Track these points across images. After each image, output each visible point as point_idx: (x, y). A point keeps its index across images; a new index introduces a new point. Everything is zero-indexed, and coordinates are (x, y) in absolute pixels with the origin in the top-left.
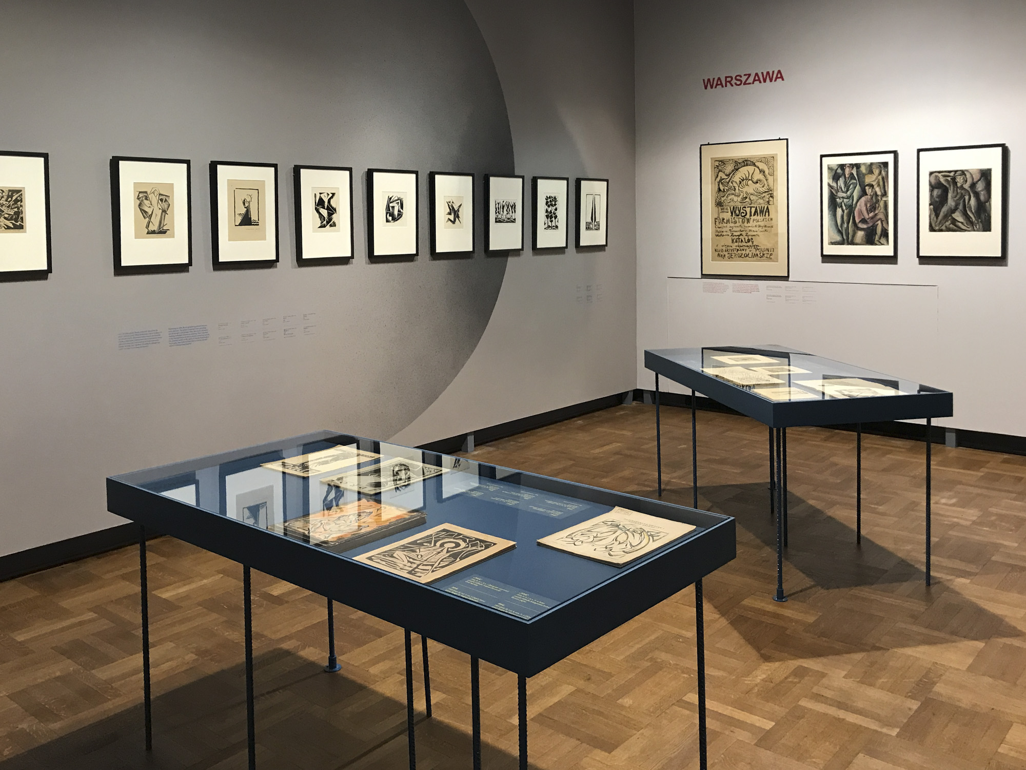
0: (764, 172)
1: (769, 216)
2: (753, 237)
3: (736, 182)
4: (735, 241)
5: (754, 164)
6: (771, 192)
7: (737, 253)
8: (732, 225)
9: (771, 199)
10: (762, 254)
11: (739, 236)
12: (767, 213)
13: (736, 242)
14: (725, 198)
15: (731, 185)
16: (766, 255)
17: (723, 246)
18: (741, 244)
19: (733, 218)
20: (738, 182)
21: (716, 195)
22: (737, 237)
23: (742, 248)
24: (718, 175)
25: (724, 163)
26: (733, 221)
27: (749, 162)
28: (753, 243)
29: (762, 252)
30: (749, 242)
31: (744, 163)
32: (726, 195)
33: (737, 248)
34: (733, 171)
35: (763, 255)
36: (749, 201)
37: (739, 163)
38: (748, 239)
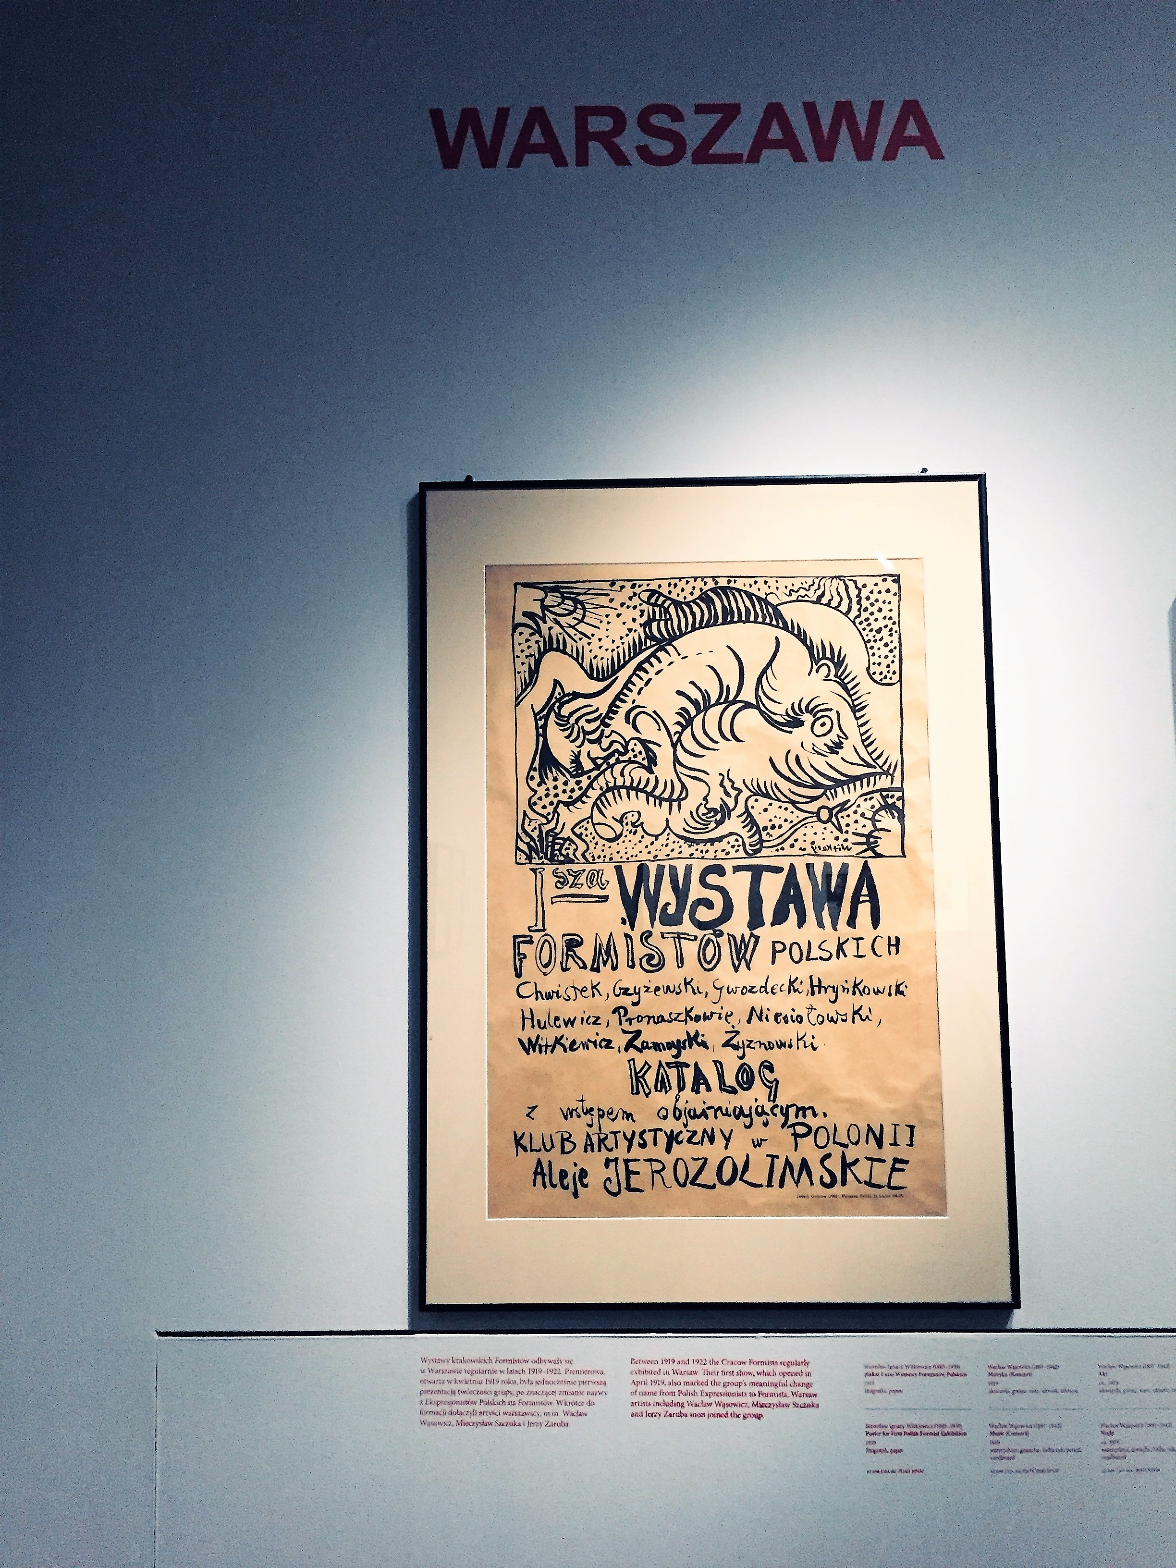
0: (839, 663)
1: (876, 921)
2: (775, 1056)
3: (656, 717)
5: (779, 615)
6: (884, 782)
7: (669, 1160)
8: (635, 978)
9: (887, 821)
10: (834, 1164)
11: (678, 1046)
12: (864, 909)
13: (662, 1084)
14: (583, 810)
16: (862, 1170)
17: (568, 1114)
18: (690, 1099)
19: (636, 935)
20: (671, 719)
21: (525, 794)
23: (698, 1125)
24: (534, 673)
25: (576, 601)
26: (640, 951)
27: (744, 603)
29: (836, 1151)
31: (709, 602)
32: (594, 794)
34: (636, 649)
35: (846, 1165)
36: (745, 833)
37: (677, 604)
38: (743, 1069)
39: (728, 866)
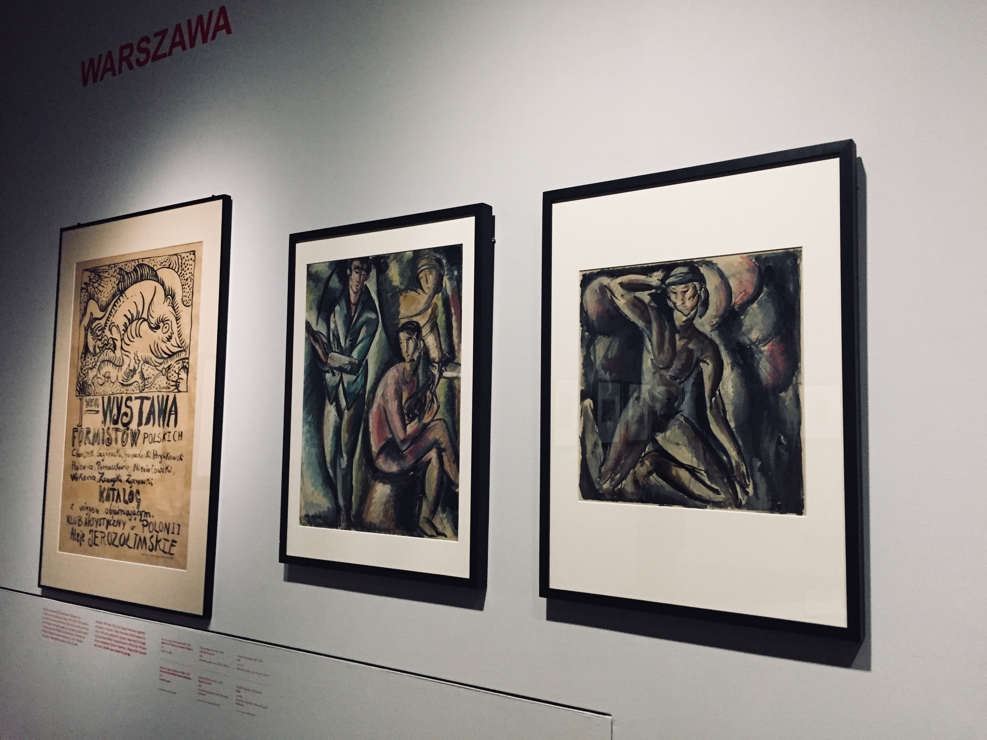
0: (173, 297)
1: (175, 425)
2: (141, 487)
3: (117, 327)
4: (105, 494)
5: (156, 276)
6: (183, 355)
7: (106, 532)
8: (104, 449)
9: (183, 375)
10: (154, 540)
11: (113, 481)
12: (173, 417)
13: (108, 499)
14: (95, 370)
15: (109, 335)
16: (161, 544)
17: (82, 509)
18: (117, 506)
19: (106, 428)
20: (122, 328)
21: (80, 364)
22: (110, 485)
23: (116, 517)
24: (86, 309)
25: (100, 276)
26: (106, 436)
27: (146, 271)
28: (138, 506)
29: (154, 533)
30: (131, 500)
31: (136, 272)
32: (98, 364)
33: (109, 517)
34: (114, 296)
35: (158, 541)
37: (127, 273)
38: (131, 493)
39: (133, 396)
